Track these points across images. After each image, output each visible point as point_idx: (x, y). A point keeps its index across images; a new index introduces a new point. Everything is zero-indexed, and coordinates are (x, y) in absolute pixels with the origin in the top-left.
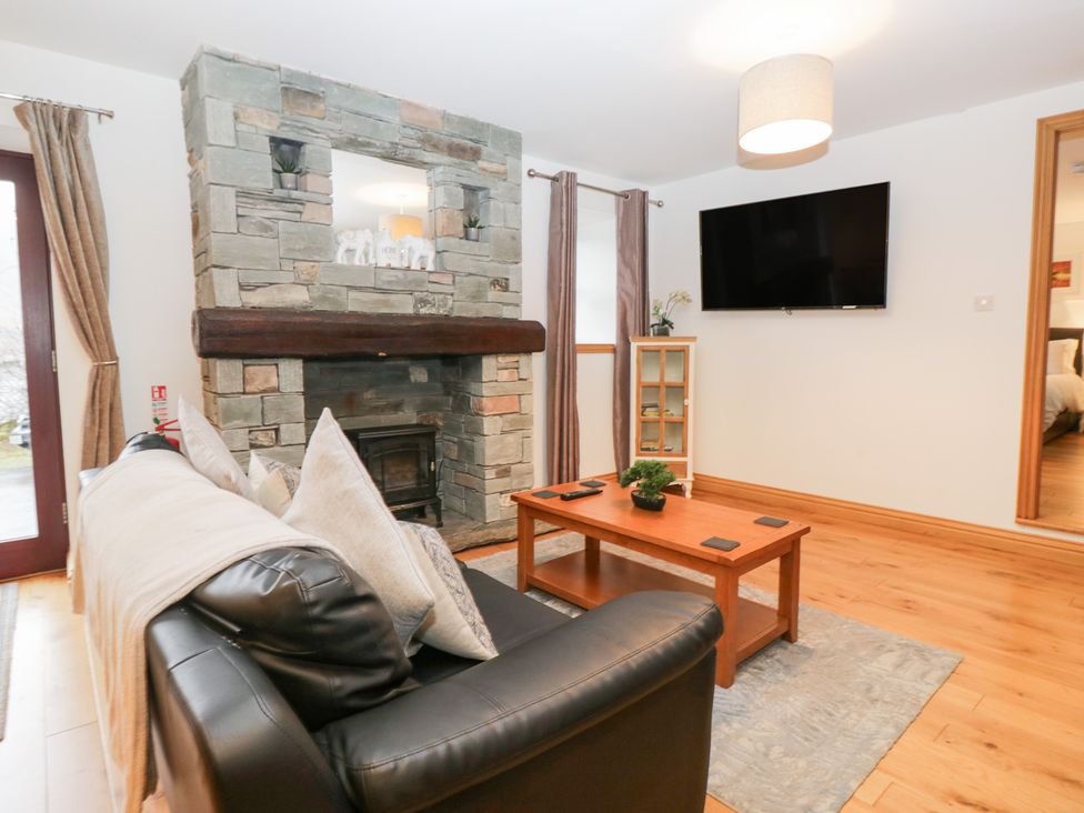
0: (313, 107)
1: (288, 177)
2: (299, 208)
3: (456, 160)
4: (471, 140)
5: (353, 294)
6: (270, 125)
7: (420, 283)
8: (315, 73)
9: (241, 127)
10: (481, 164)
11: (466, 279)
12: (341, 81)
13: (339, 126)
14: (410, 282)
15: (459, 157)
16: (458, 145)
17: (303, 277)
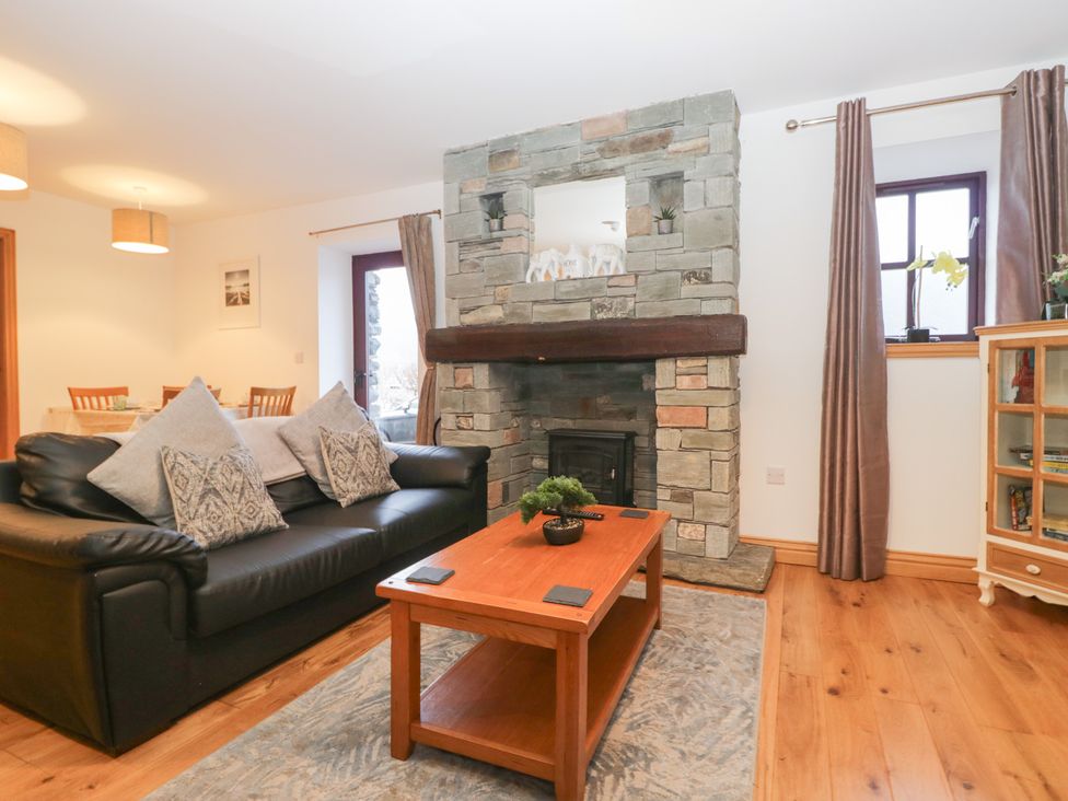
0: (509, 161)
1: (495, 223)
2: (498, 244)
3: (642, 155)
4: (660, 126)
5: (537, 308)
6: (480, 187)
7: (598, 288)
8: (510, 134)
9: (463, 196)
10: (671, 147)
11: (650, 278)
12: (530, 130)
13: (528, 169)
14: (587, 290)
15: (643, 150)
16: (643, 138)
17: (498, 299)
